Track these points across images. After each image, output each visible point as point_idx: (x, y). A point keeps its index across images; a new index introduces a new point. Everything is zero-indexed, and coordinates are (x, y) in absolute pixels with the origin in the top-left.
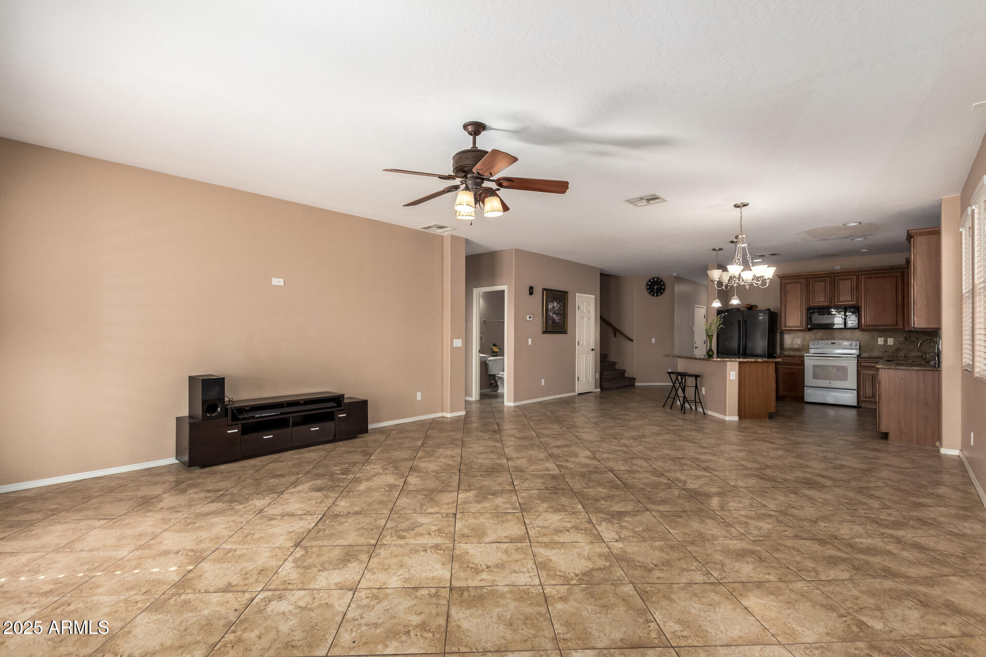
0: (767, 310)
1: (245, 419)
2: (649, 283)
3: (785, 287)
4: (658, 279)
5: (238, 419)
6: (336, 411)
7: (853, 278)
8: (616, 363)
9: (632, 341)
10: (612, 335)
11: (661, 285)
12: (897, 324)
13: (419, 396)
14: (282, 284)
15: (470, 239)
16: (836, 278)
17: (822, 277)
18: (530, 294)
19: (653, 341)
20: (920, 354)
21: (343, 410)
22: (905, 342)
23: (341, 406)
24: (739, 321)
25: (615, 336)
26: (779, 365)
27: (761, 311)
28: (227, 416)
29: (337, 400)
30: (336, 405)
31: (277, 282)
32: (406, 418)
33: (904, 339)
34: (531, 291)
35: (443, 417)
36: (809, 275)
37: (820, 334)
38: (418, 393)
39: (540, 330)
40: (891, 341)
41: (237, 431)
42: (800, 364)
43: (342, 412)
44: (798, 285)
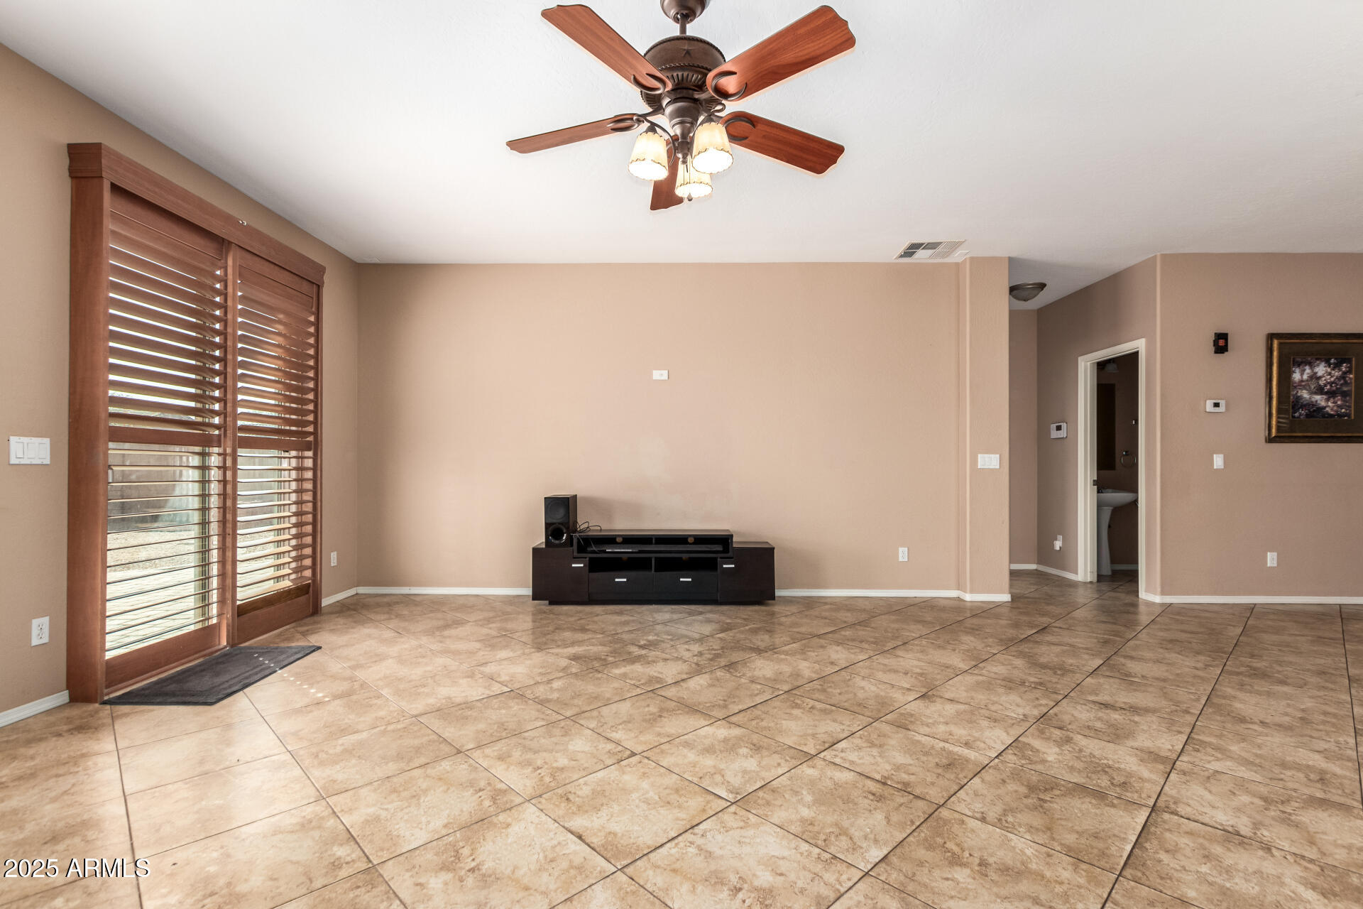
1: (594, 552)
5: (586, 552)
6: (721, 558)
13: (903, 554)
14: (665, 377)
15: (1021, 257)
18: (1216, 352)
21: (732, 558)
23: (728, 552)
28: (572, 545)
29: (724, 541)
30: (721, 549)
31: (659, 375)
32: (874, 588)
34: (1221, 343)
35: (959, 599)
38: (901, 549)
39: (1263, 433)
41: (582, 565)
43: (729, 561)
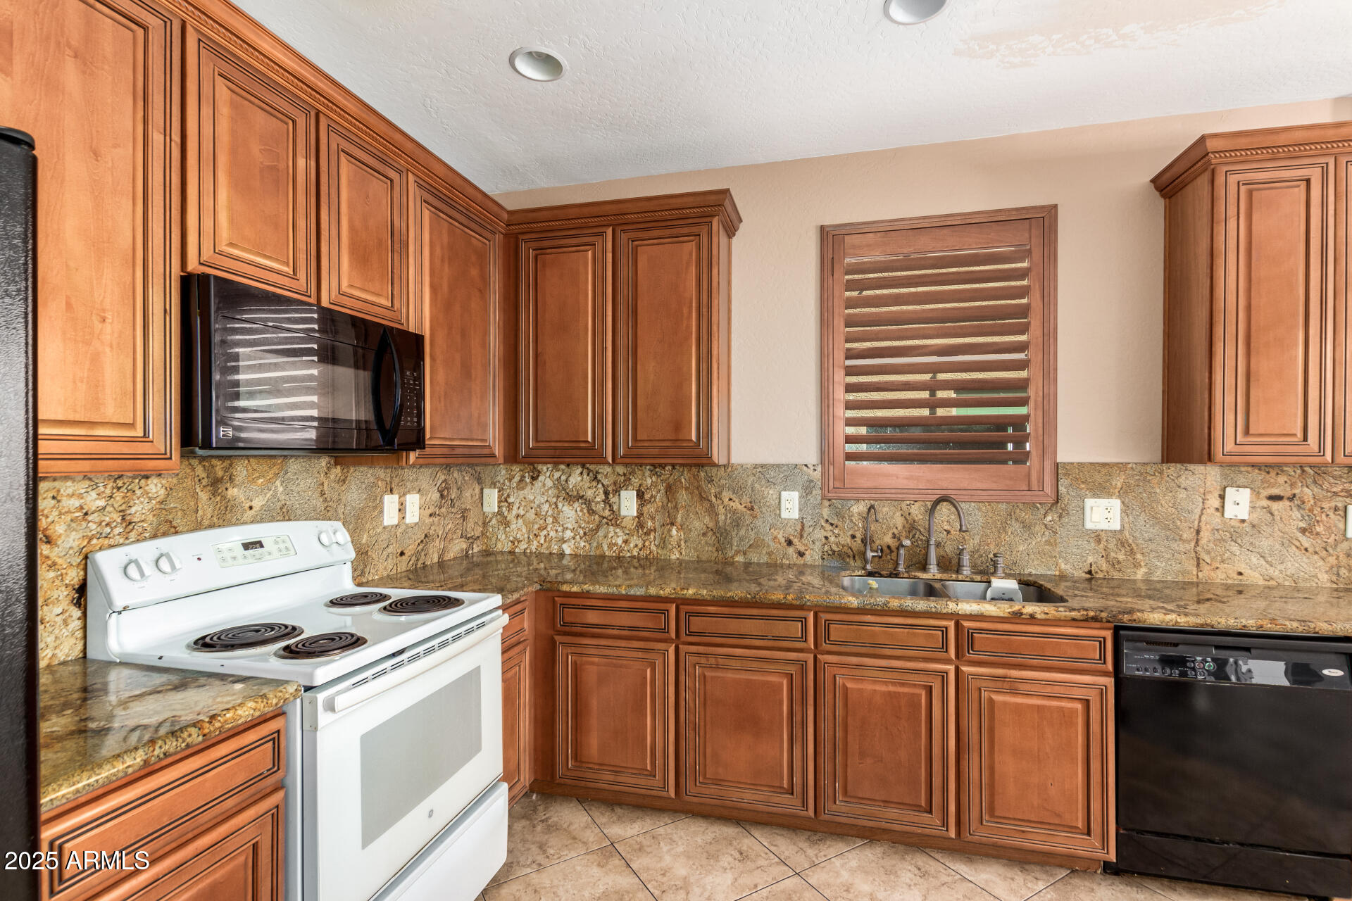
12: (487, 440)
20: (465, 546)
33: (438, 495)
40: (413, 507)
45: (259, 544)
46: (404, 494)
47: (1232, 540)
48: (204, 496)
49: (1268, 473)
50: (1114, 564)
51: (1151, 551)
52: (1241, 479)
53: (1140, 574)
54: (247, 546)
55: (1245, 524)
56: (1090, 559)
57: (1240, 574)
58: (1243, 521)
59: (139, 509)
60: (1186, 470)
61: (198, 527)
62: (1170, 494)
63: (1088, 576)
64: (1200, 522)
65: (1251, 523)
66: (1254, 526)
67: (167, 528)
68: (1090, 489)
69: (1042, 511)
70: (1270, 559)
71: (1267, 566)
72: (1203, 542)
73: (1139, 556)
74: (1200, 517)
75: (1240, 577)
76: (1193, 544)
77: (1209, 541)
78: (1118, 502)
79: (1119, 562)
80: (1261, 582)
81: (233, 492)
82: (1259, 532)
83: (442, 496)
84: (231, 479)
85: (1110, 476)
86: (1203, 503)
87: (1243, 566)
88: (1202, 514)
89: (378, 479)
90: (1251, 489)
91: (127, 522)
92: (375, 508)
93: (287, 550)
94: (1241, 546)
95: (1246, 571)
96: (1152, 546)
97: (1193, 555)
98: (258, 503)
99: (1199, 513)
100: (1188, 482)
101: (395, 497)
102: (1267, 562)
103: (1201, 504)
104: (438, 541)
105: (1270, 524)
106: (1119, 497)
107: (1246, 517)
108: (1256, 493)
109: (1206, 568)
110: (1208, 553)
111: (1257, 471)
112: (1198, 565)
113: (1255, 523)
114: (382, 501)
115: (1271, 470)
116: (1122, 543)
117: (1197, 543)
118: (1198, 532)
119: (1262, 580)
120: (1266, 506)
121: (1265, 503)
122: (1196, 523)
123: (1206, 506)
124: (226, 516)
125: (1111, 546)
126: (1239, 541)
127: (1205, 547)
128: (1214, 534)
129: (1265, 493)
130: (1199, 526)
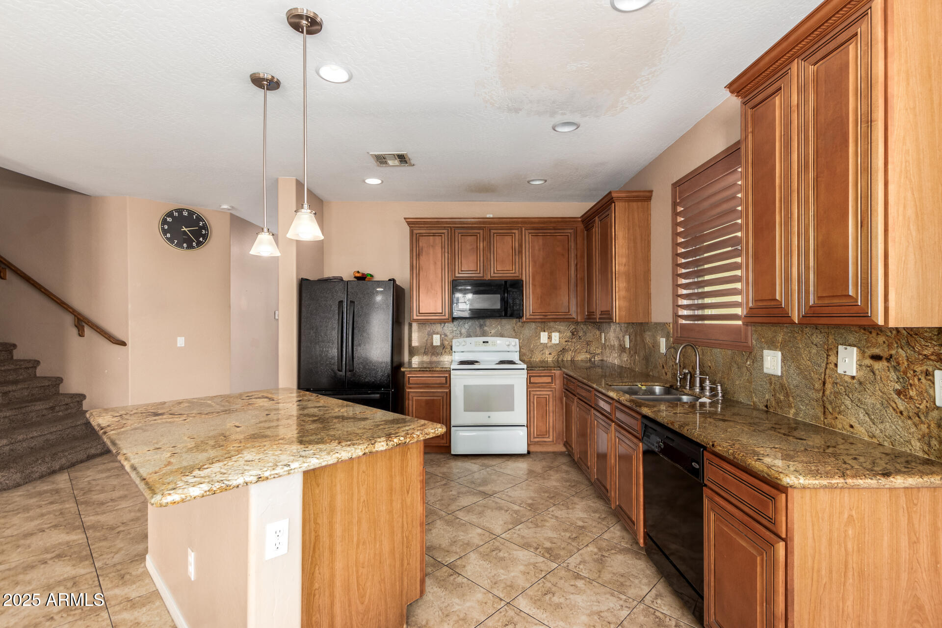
0: (390, 280)
2: (169, 220)
3: (418, 241)
4: (191, 213)
7: (515, 233)
8: (83, 397)
9: (123, 344)
10: (75, 331)
11: (198, 225)
12: (569, 312)
16: (493, 231)
17: (472, 228)
19: (181, 342)
20: (589, 356)
22: (572, 339)
24: (341, 302)
25: (81, 335)
26: (410, 388)
27: (380, 283)
33: (571, 334)
36: (455, 223)
37: (467, 326)
40: (556, 338)
42: (443, 384)
44: (438, 239)
45: (487, 342)
46: (551, 333)
47: (846, 394)
48: (478, 329)
49: (871, 333)
50: (778, 402)
51: (798, 396)
52: (852, 339)
53: (791, 413)
54: (484, 342)
55: (855, 381)
56: (767, 397)
57: (852, 426)
58: (853, 378)
59: (463, 331)
60: (816, 329)
61: (476, 336)
62: (807, 349)
63: (766, 409)
64: (825, 375)
65: (859, 380)
66: (861, 383)
67: (469, 336)
68: (766, 343)
69: (746, 358)
70: (873, 417)
71: (871, 423)
72: (828, 392)
73: (791, 399)
74: (825, 370)
75: (851, 430)
76: (821, 394)
77: (831, 393)
78: (780, 353)
79: (781, 402)
80: (866, 438)
81: (485, 328)
82: (865, 390)
83: (573, 334)
84: (485, 325)
85: (776, 333)
86: (827, 358)
87: (854, 420)
88: (826, 368)
89: (538, 326)
90: (858, 347)
91: (461, 334)
92: (536, 336)
93: (494, 345)
94: (852, 401)
95: (856, 425)
96: (798, 392)
97: (821, 403)
98: (493, 331)
99: (824, 367)
100: (817, 339)
101: (546, 333)
102: (871, 419)
103: (826, 360)
104: (570, 352)
105: (873, 383)
106: (781, 350)
107: (854, 374)
108: (862, 352)
109: (830, 417)
110: (831, 403)
111: (862, 331)
112: (824, 413)
113: (862, 380)
114: (540, 334)
115: (873, 330)
116: (782, 386)
117: (823, 393)
118: (824, 383)
119: (867, 436)
120: (869, 365)
121: (868, 362)
122: (823, 375)
123: (829, 362)
124: (484, 334)
125: (777, 388)
126: (851, 396)
127: (829, 398)
128: (834, 387)
129: (869, 352)
130: (825, 378)
